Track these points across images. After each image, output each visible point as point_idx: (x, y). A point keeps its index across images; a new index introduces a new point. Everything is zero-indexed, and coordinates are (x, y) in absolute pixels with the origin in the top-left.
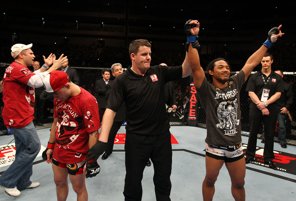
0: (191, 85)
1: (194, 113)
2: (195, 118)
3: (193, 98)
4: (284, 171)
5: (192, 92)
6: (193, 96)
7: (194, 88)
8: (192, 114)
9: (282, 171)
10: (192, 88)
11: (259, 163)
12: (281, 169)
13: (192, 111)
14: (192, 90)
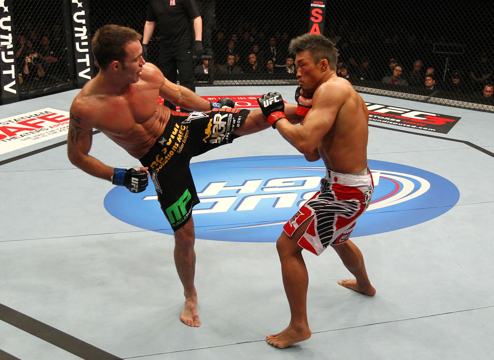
0: (312, 5)
3: (315, 30)
4: (433, 131)
5: (313, 19)
6: (315, 26)
7: (317, 12)
9: (430, 130)
10: (313, 12)
11: (404, 125)
12: (429, 129)
14: (313, 16)
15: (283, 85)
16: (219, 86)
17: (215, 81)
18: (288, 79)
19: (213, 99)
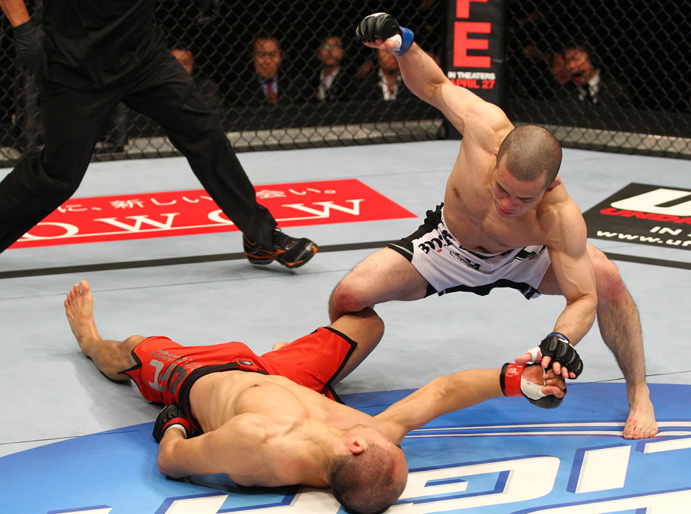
1: (483, 44)
2: (492, 76)
8: (471, 53)
13: (471, 36)
15: (370, 141)
16: (144, 156)
17: (131, 142)
18: (388, 119)
19: (130, 204)
